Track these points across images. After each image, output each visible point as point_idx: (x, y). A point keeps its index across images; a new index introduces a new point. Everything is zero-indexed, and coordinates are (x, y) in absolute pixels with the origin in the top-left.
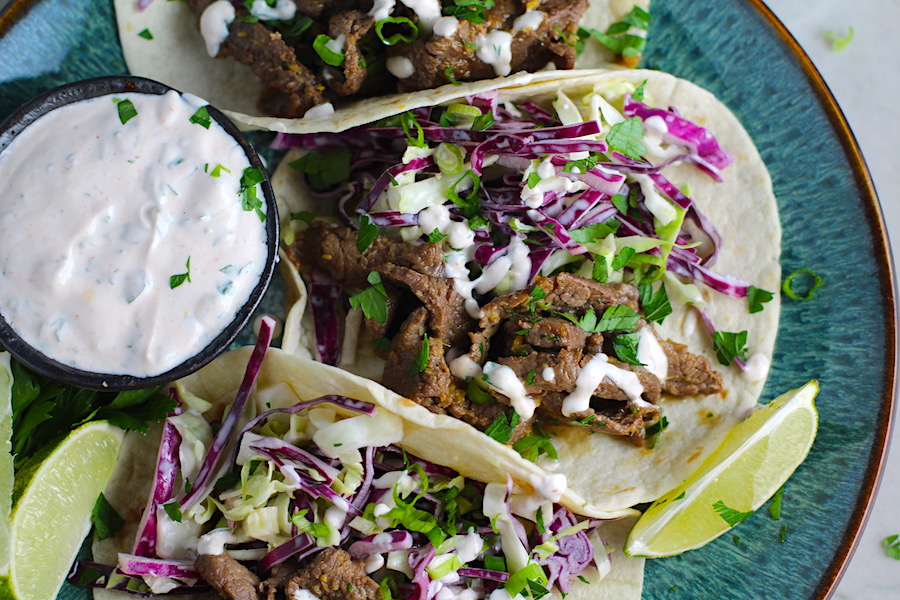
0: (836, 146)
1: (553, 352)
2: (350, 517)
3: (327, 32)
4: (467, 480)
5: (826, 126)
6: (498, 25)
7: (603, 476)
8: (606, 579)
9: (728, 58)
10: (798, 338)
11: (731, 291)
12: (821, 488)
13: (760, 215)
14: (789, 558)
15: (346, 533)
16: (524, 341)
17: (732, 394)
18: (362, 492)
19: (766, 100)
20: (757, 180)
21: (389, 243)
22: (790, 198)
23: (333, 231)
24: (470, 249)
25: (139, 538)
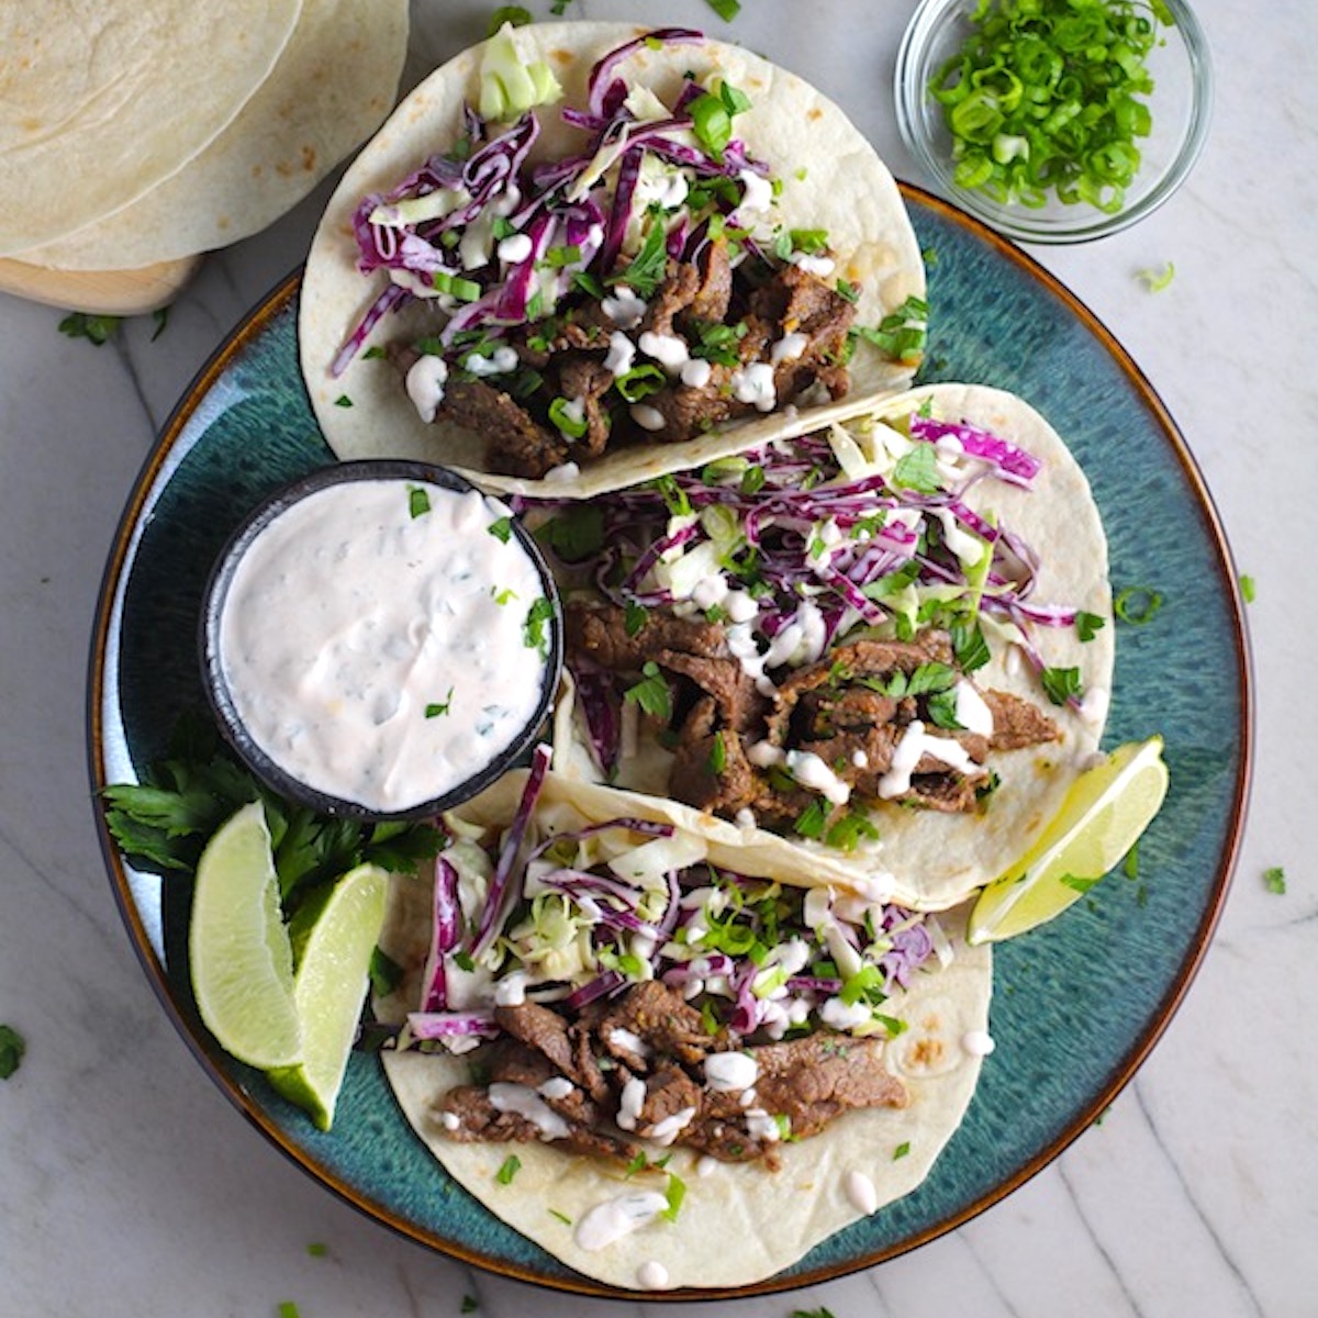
0: (1159, 444)
1: (861, 731)
2: (660, 945)
3: (560, 393)
4: (784, 886)
5: (1146, 422)
6: (756, 356)
7: (934, 854)
8: (951, 966)
9: (1025, 347)
10: (1138, 667)
11: (1056, 622)
12: (1180, 840)
13: (1081, 527)
14: (1153, 923)
15: (657, 961)
16: (827, 720)
17: (1070, 738)
18: (670, 914)
19: (1074, 393)
20: (1072, 486)
21: (662, 622)
22: (1112, 504)
23: (596, 613)
24: (755, 619)
25: (427, 993)
